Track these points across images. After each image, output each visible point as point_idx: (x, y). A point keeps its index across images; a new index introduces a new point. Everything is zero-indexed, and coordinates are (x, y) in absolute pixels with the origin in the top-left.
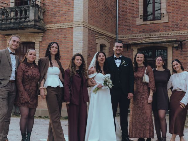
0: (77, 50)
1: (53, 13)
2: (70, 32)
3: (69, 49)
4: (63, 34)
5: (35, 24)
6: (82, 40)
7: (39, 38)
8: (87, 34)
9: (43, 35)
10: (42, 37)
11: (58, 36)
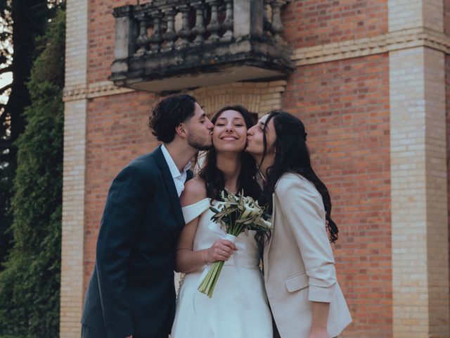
0: (404, 136)
1: (316, 5)
2: (379, 68)
3: (378, 133)
4: (354, 78)
5: (252, 52)
6: (422, 95)
7: (273, 99)
8: (442, 74)
9: (285, 86)
10: (281, 93)
11: (336, 88)
